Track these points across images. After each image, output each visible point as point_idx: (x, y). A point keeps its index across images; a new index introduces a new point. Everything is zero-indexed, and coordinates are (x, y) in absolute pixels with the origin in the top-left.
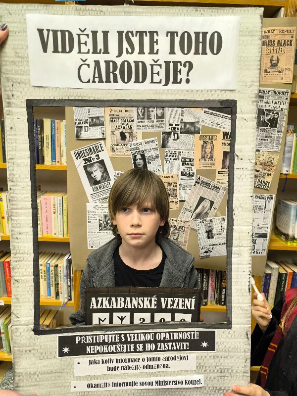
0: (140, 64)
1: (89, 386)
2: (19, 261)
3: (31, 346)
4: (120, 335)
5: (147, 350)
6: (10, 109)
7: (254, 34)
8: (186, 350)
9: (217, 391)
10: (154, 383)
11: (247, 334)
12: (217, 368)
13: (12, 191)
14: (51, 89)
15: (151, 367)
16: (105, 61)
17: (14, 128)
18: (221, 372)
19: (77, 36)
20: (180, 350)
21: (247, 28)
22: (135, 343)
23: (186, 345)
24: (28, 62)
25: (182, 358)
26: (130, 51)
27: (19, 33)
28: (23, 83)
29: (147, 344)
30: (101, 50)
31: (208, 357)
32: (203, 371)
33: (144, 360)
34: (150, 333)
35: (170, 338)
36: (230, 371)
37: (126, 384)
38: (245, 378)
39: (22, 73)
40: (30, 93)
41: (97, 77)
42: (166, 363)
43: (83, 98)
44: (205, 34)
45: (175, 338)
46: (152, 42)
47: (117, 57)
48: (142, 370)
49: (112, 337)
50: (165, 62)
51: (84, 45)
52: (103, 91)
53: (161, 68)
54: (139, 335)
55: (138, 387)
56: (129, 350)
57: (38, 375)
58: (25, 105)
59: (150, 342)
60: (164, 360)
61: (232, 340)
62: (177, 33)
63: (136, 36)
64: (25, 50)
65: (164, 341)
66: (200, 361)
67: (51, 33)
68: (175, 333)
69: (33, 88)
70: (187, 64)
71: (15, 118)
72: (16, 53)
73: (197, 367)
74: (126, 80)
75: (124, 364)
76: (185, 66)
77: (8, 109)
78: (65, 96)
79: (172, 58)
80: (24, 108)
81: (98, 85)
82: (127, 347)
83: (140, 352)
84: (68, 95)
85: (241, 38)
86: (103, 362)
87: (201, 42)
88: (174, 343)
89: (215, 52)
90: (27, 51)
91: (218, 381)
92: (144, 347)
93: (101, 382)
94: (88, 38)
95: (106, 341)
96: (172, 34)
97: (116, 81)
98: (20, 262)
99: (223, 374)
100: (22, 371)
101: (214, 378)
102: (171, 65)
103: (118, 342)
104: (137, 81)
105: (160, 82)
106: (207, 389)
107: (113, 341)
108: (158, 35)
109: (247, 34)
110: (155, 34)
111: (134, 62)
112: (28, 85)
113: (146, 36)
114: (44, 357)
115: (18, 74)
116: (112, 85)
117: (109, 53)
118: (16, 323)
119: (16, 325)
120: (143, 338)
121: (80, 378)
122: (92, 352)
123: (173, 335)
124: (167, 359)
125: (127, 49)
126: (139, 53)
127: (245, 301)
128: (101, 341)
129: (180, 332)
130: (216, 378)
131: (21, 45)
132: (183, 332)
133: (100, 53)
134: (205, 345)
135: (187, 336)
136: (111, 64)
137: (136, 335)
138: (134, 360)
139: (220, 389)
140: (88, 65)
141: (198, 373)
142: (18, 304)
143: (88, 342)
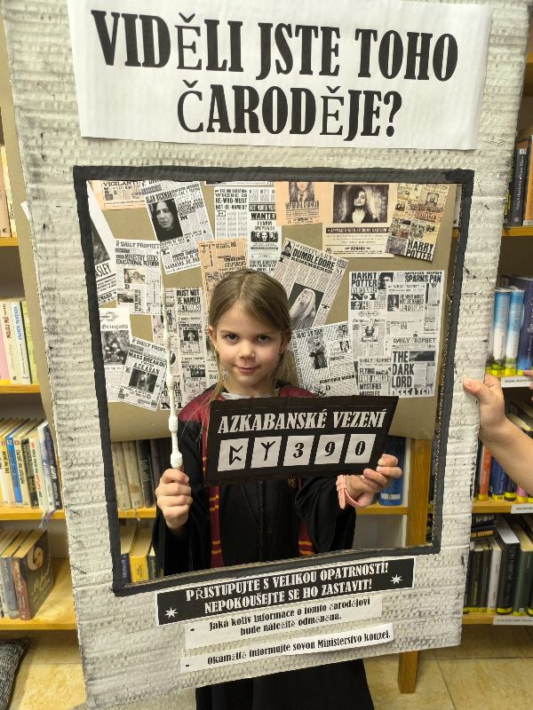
0: (303, 95)
1: (211, 661)
2: (77, 479)
3: (110, 616)
4: (262, 579)
5: (305, 597)
6: (40, 186)
7: (514, 43)
8: (368, 590)
9: (411, 643)
10: (316, 644)
11: (463, 558)
12: (414, 611)
13: (54, 352)
14: (124, 145)
15: (312, 621)
16: (234, 87)
17: (51, 227)
18: (420, 615)
19: (176, 29)
20: (357, 591)
21: (504, 31)
22: (286, 589)
23: (368, 583)
24: (73, 84)
25: (359, 603)
26: (284, 67)
27: (50, 18)
28: (63, 130)
29: (305, 589)
30: (225, 62)
31: (401, 597)
32: (392, 617)
33: (299, 612)
34: (310, 572)
35: (342, 575)
36: (433, 613)
37: (272, 650)
38: (455, 621)
39: (62, 107)
40: (80, 151)
41: (216, 121)
42: (334, 612)
43: (190, 164)
44: (427, 37)
45: (350, 576)
46: (328, 51)
47: (258, 78)
48: (297, 627)
49: (247, 585)
50: (350, 92)
51: (190, 50)
52: (229, 148)
53: (342, 104)
54: (293, 576)
55: (291, 652)
56: (275, 601)
57: (125, 658)
58: (70, 177)
59: (310, 585)
60: (332, 608)
61: (439, 569)
62: (375, 32)
63: (297, 35)
64: (66, 58)
65: (334, 581)
66: (388, 604)
67: (121, 21)
68: (350, 568)
69: (86, 142)
70: (392, 97)
71: (53, 205)
72: (47, 63)
73: (383, 613)
74: (275, 128)
75: (268, 623)
76: (387, 101)
77: (34, 186)
78: (154, 160)
79: (364, 85)
80: (69, 183)
81: (218, 137)
82: (272, 597)
83: (294, 601)
84: (160, 156)
85: (491, 49)
86: (233, 623)
87: (418, 55)
88: (348, 583)
89: (443, 75)
90: (70, 61)
91: (414, 629)
92: (301, 594)
93: (232, 652)
94: (199, 35)
95: (238, 591)
96: (365, 35)
97: (254, 129)
98: (80, 481)
99: (423, 619)
100: (97, 655)
101: (409, 625)
102: (362, 98)
103: (257, 591)
104: (296, 130)
105: (340, 133)
106: (397, 641)
107: (250, 590)
108: (338, 36)
109: (502, 42)
110: (334, 33)
111: (292, 90)
112: (74, 136)
113: (317, 36)
114: (134, 629)
115: (53, 111)
116: (248, 137)
117: (241, 70)
118: (81, 583)
119: (81, 586)
120: (298, 580)
121: (195, 652)
122: (214, 611)
123: (348, 571)
124: (337, 606)
125: (277, 62)
126: (301, 73)
127: (463, 511)
128: (230, 593)
129: (359, 565)
130: (412, 626)
131: (55, 45)
132: (363, 565)
133: (223, 68)
134: (396, 580)
135: (370, 570)
136: (246, 93)
137: (287, 577)
138: (284, 615)
139: (417, 640)
140: (199, 95)
141: (386, 621)
142: (82, 552)
143: (206, 596)
